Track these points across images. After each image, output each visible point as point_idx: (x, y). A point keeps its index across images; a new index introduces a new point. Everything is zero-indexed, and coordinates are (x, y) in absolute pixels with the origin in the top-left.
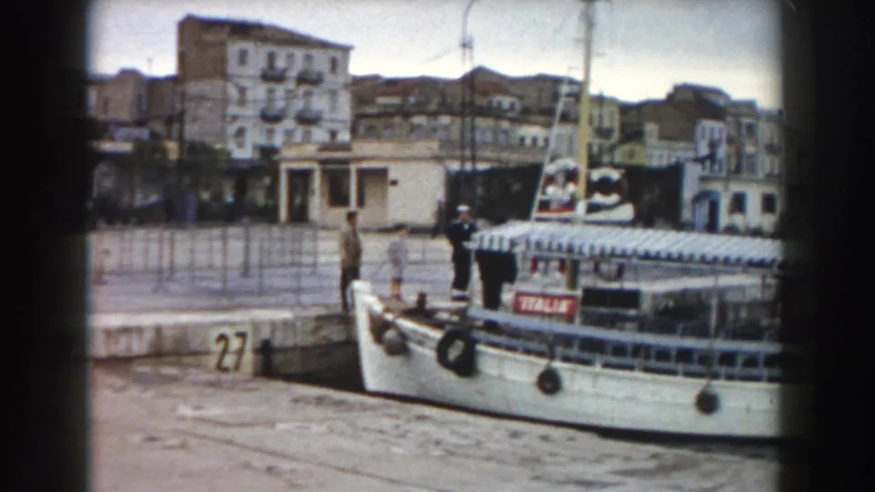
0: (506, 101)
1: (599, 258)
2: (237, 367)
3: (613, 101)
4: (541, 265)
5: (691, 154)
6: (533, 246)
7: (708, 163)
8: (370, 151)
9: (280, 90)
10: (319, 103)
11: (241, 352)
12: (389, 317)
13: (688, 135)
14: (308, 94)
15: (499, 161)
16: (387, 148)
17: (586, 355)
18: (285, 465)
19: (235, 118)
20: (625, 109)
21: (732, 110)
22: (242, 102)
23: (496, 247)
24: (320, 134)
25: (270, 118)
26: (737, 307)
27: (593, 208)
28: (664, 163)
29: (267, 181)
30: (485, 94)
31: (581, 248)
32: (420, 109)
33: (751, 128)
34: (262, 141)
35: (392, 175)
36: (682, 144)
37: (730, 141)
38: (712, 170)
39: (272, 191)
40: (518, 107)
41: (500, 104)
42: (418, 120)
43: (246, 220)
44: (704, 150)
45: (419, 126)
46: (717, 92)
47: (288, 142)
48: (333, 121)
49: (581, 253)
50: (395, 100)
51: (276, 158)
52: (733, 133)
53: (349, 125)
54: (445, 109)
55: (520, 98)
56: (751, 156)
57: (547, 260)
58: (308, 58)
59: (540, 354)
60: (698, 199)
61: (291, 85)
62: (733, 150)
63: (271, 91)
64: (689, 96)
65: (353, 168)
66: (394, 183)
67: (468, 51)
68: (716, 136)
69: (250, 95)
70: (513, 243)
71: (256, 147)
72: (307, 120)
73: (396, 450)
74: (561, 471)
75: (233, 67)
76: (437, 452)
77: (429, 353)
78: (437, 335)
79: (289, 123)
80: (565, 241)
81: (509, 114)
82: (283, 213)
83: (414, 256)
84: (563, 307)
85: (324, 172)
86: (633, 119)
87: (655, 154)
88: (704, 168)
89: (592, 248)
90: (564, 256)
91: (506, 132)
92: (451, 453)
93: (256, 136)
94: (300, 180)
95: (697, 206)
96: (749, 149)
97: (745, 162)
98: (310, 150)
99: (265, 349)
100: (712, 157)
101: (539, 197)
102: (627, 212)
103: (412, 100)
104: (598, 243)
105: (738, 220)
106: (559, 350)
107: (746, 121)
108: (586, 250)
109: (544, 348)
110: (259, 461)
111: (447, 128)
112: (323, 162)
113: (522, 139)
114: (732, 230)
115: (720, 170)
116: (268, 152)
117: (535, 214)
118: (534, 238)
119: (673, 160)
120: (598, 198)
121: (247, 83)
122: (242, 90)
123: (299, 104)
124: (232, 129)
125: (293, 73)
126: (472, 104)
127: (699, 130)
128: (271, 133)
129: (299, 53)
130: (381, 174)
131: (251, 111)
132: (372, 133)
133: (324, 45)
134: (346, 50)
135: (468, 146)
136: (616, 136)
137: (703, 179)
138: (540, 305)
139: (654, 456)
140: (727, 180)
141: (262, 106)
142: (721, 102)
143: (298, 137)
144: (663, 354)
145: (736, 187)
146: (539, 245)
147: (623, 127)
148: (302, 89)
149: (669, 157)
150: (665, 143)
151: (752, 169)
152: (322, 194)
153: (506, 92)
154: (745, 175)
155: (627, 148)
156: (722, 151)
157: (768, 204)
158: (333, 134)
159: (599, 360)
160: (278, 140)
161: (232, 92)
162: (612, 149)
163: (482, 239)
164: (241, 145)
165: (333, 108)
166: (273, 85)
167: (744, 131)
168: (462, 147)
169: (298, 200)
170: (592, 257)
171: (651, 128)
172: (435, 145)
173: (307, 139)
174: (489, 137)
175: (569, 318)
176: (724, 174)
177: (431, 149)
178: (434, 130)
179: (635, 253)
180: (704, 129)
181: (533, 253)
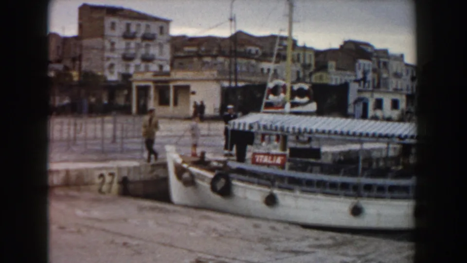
0: (253, 49)
1: (298, 134)
2: (109, 191)
3: (311, 49)
4: (267, 137)
5: (353, 78)
6: (262, 128)
7: (362, 83)
8: (180, 76)
9: (133, 44)
10: (154, 51)
11: (111, 183)
12: (185, 166)
13: (352, 68)
14: (147, 46)
15: (250, 81)
16: (189, 74)
17: (291, 186)
18: (133, 242)
19: (108, 59)
20: (318, 53)
21: (375, 54)
22: (113, 50)
23: (241, 128)
24: (154, 67)
25: (127, 58)
26: (378, 160)
27: (294, 105)
28: (339, 82)
29: (126, 92)
30: (242, 45)
31: (288, 128)
32: (208, 54)
33: (385, 64)
34: (122, 70)
35: (192, 89)
36: (348, 73)
37: (374, 71)
38: (364, 86)
39: (128, 98)
40: (260, 52)
41: (250, 51)
42: (208, 59)
43: (114, 113)
44: (360, 75)
45: (207, 63)
46: (367, 45)
47: (137, 71)
48: (161, 60)
49: (288, 132)
50: (194, 49)
51: (131, 79)
52: (376, 66)
53: (169, 62)
54: (221, 53)
55: (261, 48)
56: (386, 79)
57: (270, 135)
58: (148, 26)
59: (266, 186)
60: (356, 102)
61: (139, 41)
62: (376, 76)
63: (128, 44)
64: (353, 47)
65: (172, 85)
66: (194, 93)
67: (233, 23)
68: (367, 68)
69: (117, 46)
70: (251, 126)
71: (119, 74)
72: (147, 59)
73: (192, 234)
75: (108, 32)
76: (214, 235)
78: (210, 175)
79: (137, 61)
80: (279, 124)
81: (256, 57)
82: (134, 109)
83: (204, 132)
84: (279, 161)
85: (156, 88)
86: (322, 58)
87: (334, 77)
88: (360, 85)
89: (294, 128)
90: (279, 133)
91: (253, 66)
92: (222, 236)
93: (119, 69)
94: (143, 91)
95: (356, 106)
96: (385, 75)
97: (382, 81)
98: (149, 76)
99: (124, 182)
100: (364, 79)
101: (265, 100)
102: (313, 107)
103: (203, 49)
104: (297, 126)
105: (379, 113)
106: (277, 183)
107: (382, 60)
108: (291, 130)
109: (268, 183)
110: (120, 240)
111: (222, 64)
112: (155, 82)
113: (262, 70)
114: (375, 118)
115: (369, 87)
116: (126, 77)
117: (263, 109)
118: (263, 123)
119: (343, 81)
120: (297, 99)
121: (114, 40)
122: (113, 44)
123: (143, 51)
124: (107, 64)
125: (139, 35)
126: (235, 51)
127: (357, 64)
128: (128, 66)
129: (143, 24)
130: (187, 88)
131: (117, 55)
132: (182, 67)
133: (156, 19)
134: (167, 22)
135: (233, 73)
136: (313, 68)
137: (359, 91)
138: (266, 160)
140: (372, 91)
141: (122, 52)
142: (369, 50)
143: (142, 68)
144: (333, 185)
145: (377, 96)
146: (265, 127)
147: (317, 63)
148: (144, 44)
149: (341, 80)
150: (339, 72)
151: (386, 85)
152: (155, 99)
153: (255, 45)
154: (382, 89)
155: (318, 74)
156: (370, 76)
157: (395, 104)
158: (161, 67)
159: (297, 187)
160: (132, 70)
161: (108, 45)
162: (311, 74)
163: (234, 124)
164: (112, 73)
165: (161, 53)
166: (128, 41)
167: (381, 64)
168: (230, 73)
169: (142, 102)
170: (294, 133)
171: (332, 64)
172: (215, 73)
173: (147, 70)
174: (244, 69)
176: (371, 88)
177: (213, 75)
178: (215, 64)
179: (317, 131)
180: (360, 65)
181: (262, 131)
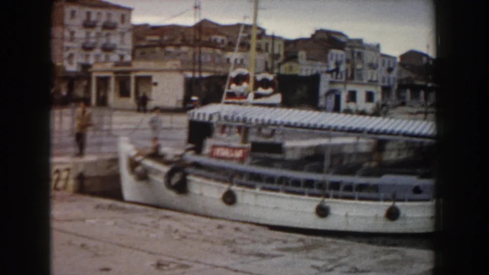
0: (219, 38)
1: (261, 126)
2: (65, 187)
3: (280, 38)
4: (227, 130)
5: (325, 69)
6: (223, 119)
7: (334, 74)
8: (141, 67)
9: (93, 33)
10: (115, 40)
11: (67, 179)
12: (138, 159)
13: (324, 58)
14: (108, 35)
15: (214, 72)
16: (152, 65)
17: (252, 183)
18: (91, 243)
19: (68, 48)
20: (287, 43)
21: (349, 44)
22: (72, 39)
23: (201, 118)
24: (115, 57)
25: (87, 48)
26: (350, 155)
27: (257, 96)
28: (309, 73)
29: (85, 83)
30: (208, 34)
31: (251, 119)
32: (170, 43)
33: (359, 54)
34: (82, 60)
35: (154, 80)
36: (319, 63)
37: (348, 61)
38: (337, 78)
39: (88, 89)
40: (226, 41)
41: (215, 40)
42: (171, 49)
43: (73, 104)
44: (332, 66)
45: (169, 52)
46: (341, 34)
47: (97, 62)
48: (122, 49)
49: (250, 123)
50: (156, 38)
51: (90, 70)
52: (350, 57)
53: (130, 52)
54: (185, 43)
55: (228, 36)
56: (360, 70)
57: (231, 127)
58: (109, 15)
59: (225, 182)
60: (328, 94)
61: (99, 29)
62: (349, 66)
63: (88, 34)
64: (325, 36)
65: (133, 75)
66: (156, 84)
67: (198, 10)
68: (339, 58)
69: (77, 35)
70: (211, 117)
71: (79, 64)
72: (108, 49)
73: (152, 235)
74: (246, 248)
75: (67, 20)
76: (176, 237)
77: (160, 180)
78: (165, 169)
79: (98, 51)
80: (241, 115)
81: (222, 46)
82: (94, 100)
83: (165, 125)
84: (239, 154)
85: (117, 79)
86: (292, 48)
87: (304, 68)
88: (332, 77)
89: (257, 120)
90: (240, 124)
91: (219, 56)
92: (184, 237)
93: (79, 59)
94: (103, 82)
95: (328, 97)
96: (359, 66)
97: (355, 73)
98: (109, 66)
99: (81, 178)
100: (337, 70)
101: (226, 90)
102: (277, 98)
103: (166, 38)
104: (260, 117)
105: (352, 106)
106: (236, 179)
107: (357, 50)
108: (253, 121)
109: (226, 178)
110: (78, 242)
111: (186, 53)
112: (116, 73)
113: (228, 60)
114: (348, 111)
115: (342, 78)
116: (86, 67)
117: (224, 99)
118: (223, 114)
119: (314, 72)
120: (261, 90)
121: (74, 29)
122: (72, 33)
123: (103, 41)
124: (66, 54)
125: (100, 24)
126: (199, 40)
127: (329, 56)
128: (87, 56)
129: (104, 12)
130: (149, 79)
131: (76, 45)
132: (144, 57)
133: (118, 7)
134: (130, 10)
135: (197, 64)
136: (281, 59)
137: (332, 83)
138: (225, 153)
139: (301, 240)
140: (345, 83)
141: (82, 41)
142: (343, 39)
143: (103, 58)
144: (297, 183)
145: (350, 87)
146: (226, 118)
147: (286, 53)
148: (105, 32)
149: (312, 70)
150: (310, 62)
151: (360, 77)
152: (115, 90)
153: (220, 34)
154: (356, 81)
155: (287, 65)
156: (343, 68)
157: (370, 97)
158: (122, 57)
159: (259, 185)
160: (91, 61)
161: (67, 34)
162: (279, 65)
163: (193, 114)
164: (71, 63)
165: (122, 42)
166: (88, 30)
167: (355, 55)
168: (194, 64)
169: (102, 94)
170: (255, 127)
171: (302, 54)
172: (178, 63)
173: (107, 60)
174: (209, 59)
175: (242, 160)
176: (344, 79)
177: (175, 65)
178: (179, 55)
179: (282, 124)
180: (332, 55)
181: (223, 122)
